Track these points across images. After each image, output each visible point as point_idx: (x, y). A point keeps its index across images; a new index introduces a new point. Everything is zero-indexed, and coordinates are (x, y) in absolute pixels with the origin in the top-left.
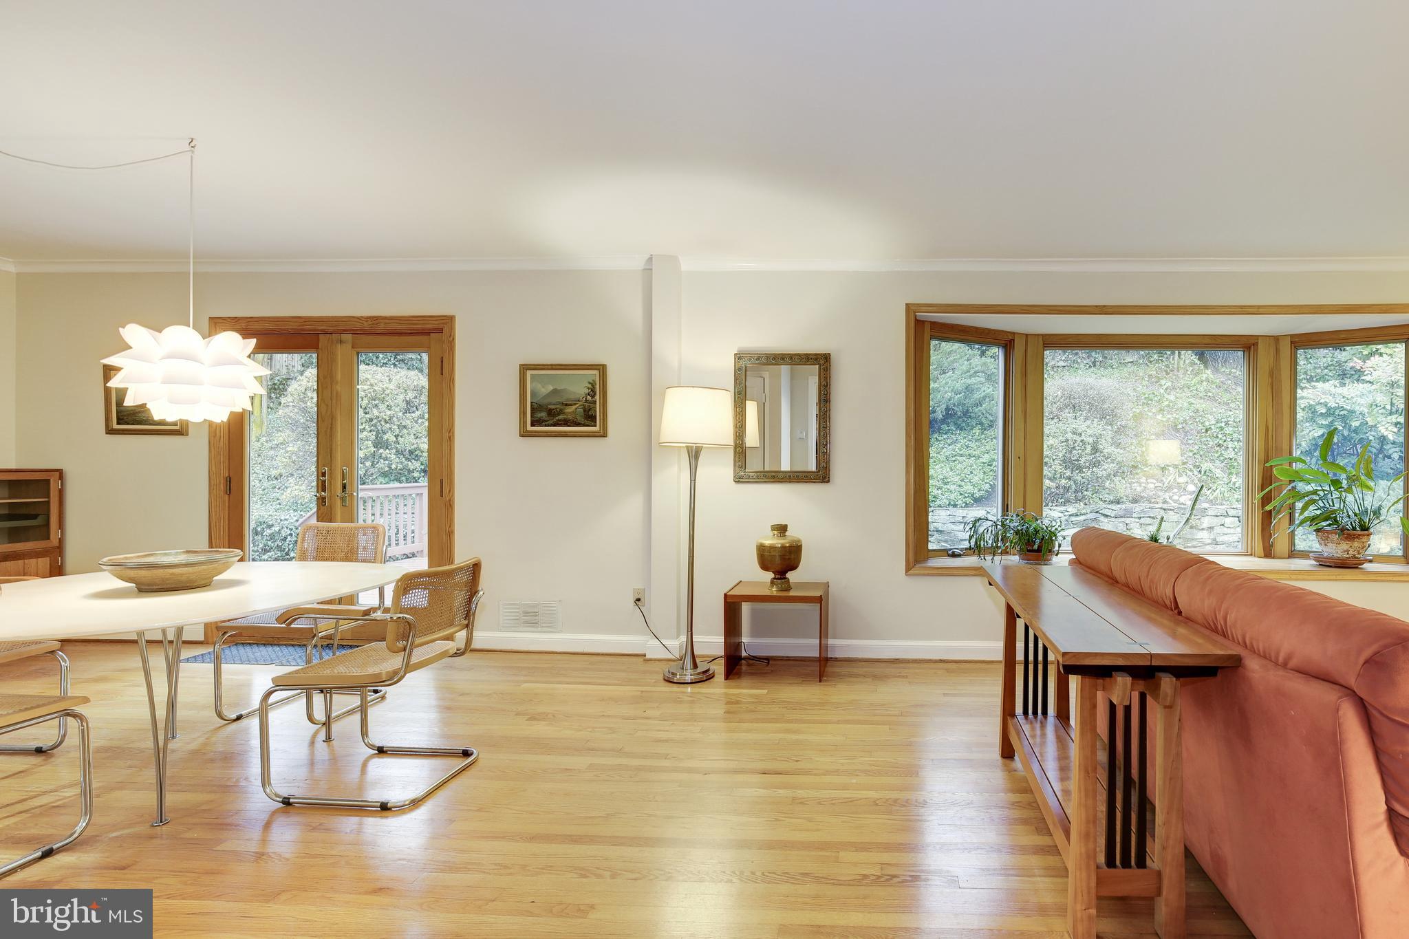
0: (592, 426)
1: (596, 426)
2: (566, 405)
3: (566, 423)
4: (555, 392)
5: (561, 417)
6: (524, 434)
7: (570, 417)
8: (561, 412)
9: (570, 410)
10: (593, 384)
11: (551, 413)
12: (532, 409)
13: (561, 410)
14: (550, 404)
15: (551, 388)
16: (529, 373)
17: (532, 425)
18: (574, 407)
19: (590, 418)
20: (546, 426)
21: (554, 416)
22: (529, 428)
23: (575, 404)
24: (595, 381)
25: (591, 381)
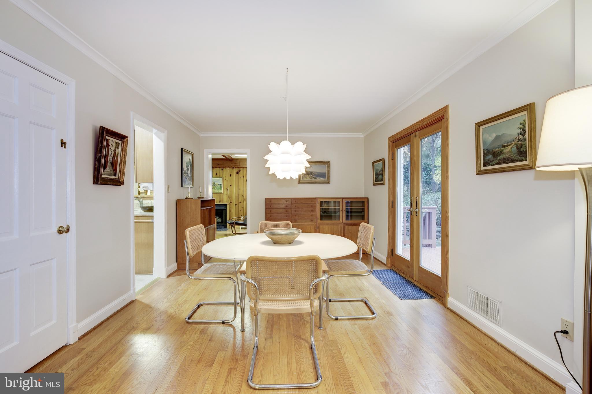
0: (524, 161)
1: (526, 160)
2: (505, 146)
3: (505, 161)
4: (497, 138)
5: (501, 157)
6: (480, 172)
7: (507, 156)
8: (501, 153)
9: (507, 150)
10: (523, 124)
11: (495, 155)
12: (485, 155)
13: (501, 151)
14: (495, 148)
15: (494, 135)
16: (481, 128)
17: (484, 166)
18: (510, 147)
19: (522, 153)
20: (492, 165)
21: (497, 156)
22: (483, 168)
23: (511, 145)
24: (525, 121)
25: (522, 122)
